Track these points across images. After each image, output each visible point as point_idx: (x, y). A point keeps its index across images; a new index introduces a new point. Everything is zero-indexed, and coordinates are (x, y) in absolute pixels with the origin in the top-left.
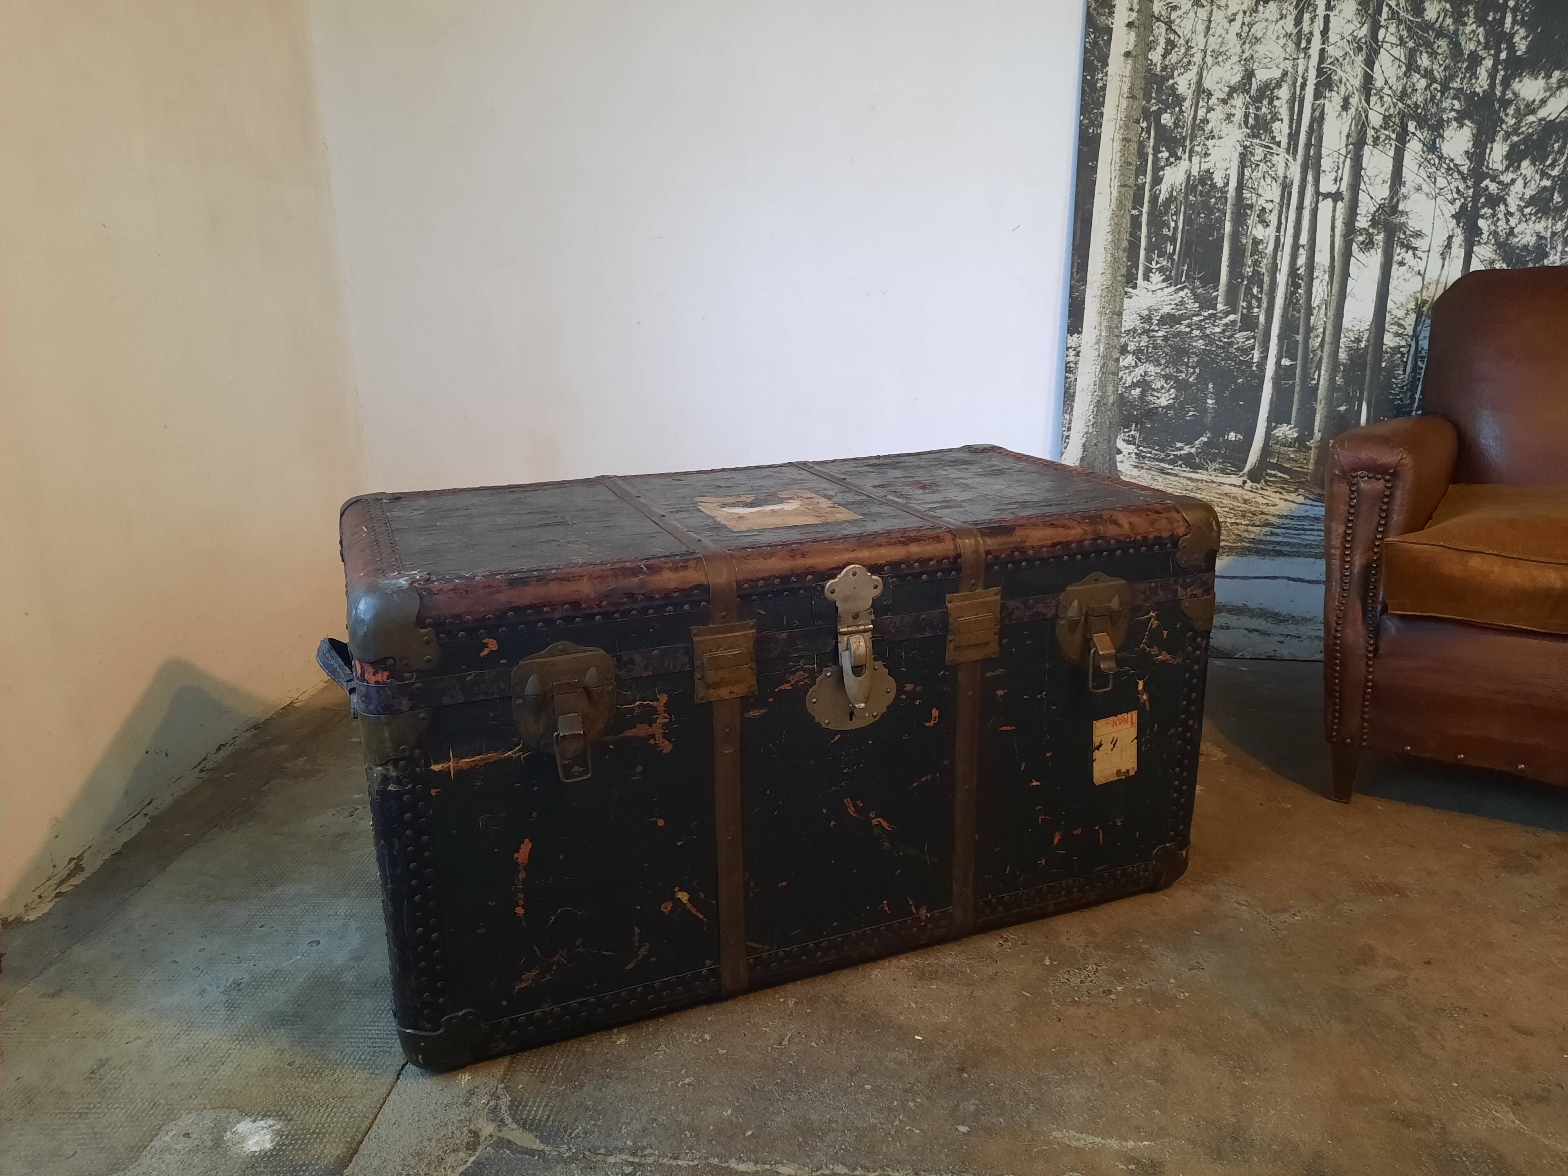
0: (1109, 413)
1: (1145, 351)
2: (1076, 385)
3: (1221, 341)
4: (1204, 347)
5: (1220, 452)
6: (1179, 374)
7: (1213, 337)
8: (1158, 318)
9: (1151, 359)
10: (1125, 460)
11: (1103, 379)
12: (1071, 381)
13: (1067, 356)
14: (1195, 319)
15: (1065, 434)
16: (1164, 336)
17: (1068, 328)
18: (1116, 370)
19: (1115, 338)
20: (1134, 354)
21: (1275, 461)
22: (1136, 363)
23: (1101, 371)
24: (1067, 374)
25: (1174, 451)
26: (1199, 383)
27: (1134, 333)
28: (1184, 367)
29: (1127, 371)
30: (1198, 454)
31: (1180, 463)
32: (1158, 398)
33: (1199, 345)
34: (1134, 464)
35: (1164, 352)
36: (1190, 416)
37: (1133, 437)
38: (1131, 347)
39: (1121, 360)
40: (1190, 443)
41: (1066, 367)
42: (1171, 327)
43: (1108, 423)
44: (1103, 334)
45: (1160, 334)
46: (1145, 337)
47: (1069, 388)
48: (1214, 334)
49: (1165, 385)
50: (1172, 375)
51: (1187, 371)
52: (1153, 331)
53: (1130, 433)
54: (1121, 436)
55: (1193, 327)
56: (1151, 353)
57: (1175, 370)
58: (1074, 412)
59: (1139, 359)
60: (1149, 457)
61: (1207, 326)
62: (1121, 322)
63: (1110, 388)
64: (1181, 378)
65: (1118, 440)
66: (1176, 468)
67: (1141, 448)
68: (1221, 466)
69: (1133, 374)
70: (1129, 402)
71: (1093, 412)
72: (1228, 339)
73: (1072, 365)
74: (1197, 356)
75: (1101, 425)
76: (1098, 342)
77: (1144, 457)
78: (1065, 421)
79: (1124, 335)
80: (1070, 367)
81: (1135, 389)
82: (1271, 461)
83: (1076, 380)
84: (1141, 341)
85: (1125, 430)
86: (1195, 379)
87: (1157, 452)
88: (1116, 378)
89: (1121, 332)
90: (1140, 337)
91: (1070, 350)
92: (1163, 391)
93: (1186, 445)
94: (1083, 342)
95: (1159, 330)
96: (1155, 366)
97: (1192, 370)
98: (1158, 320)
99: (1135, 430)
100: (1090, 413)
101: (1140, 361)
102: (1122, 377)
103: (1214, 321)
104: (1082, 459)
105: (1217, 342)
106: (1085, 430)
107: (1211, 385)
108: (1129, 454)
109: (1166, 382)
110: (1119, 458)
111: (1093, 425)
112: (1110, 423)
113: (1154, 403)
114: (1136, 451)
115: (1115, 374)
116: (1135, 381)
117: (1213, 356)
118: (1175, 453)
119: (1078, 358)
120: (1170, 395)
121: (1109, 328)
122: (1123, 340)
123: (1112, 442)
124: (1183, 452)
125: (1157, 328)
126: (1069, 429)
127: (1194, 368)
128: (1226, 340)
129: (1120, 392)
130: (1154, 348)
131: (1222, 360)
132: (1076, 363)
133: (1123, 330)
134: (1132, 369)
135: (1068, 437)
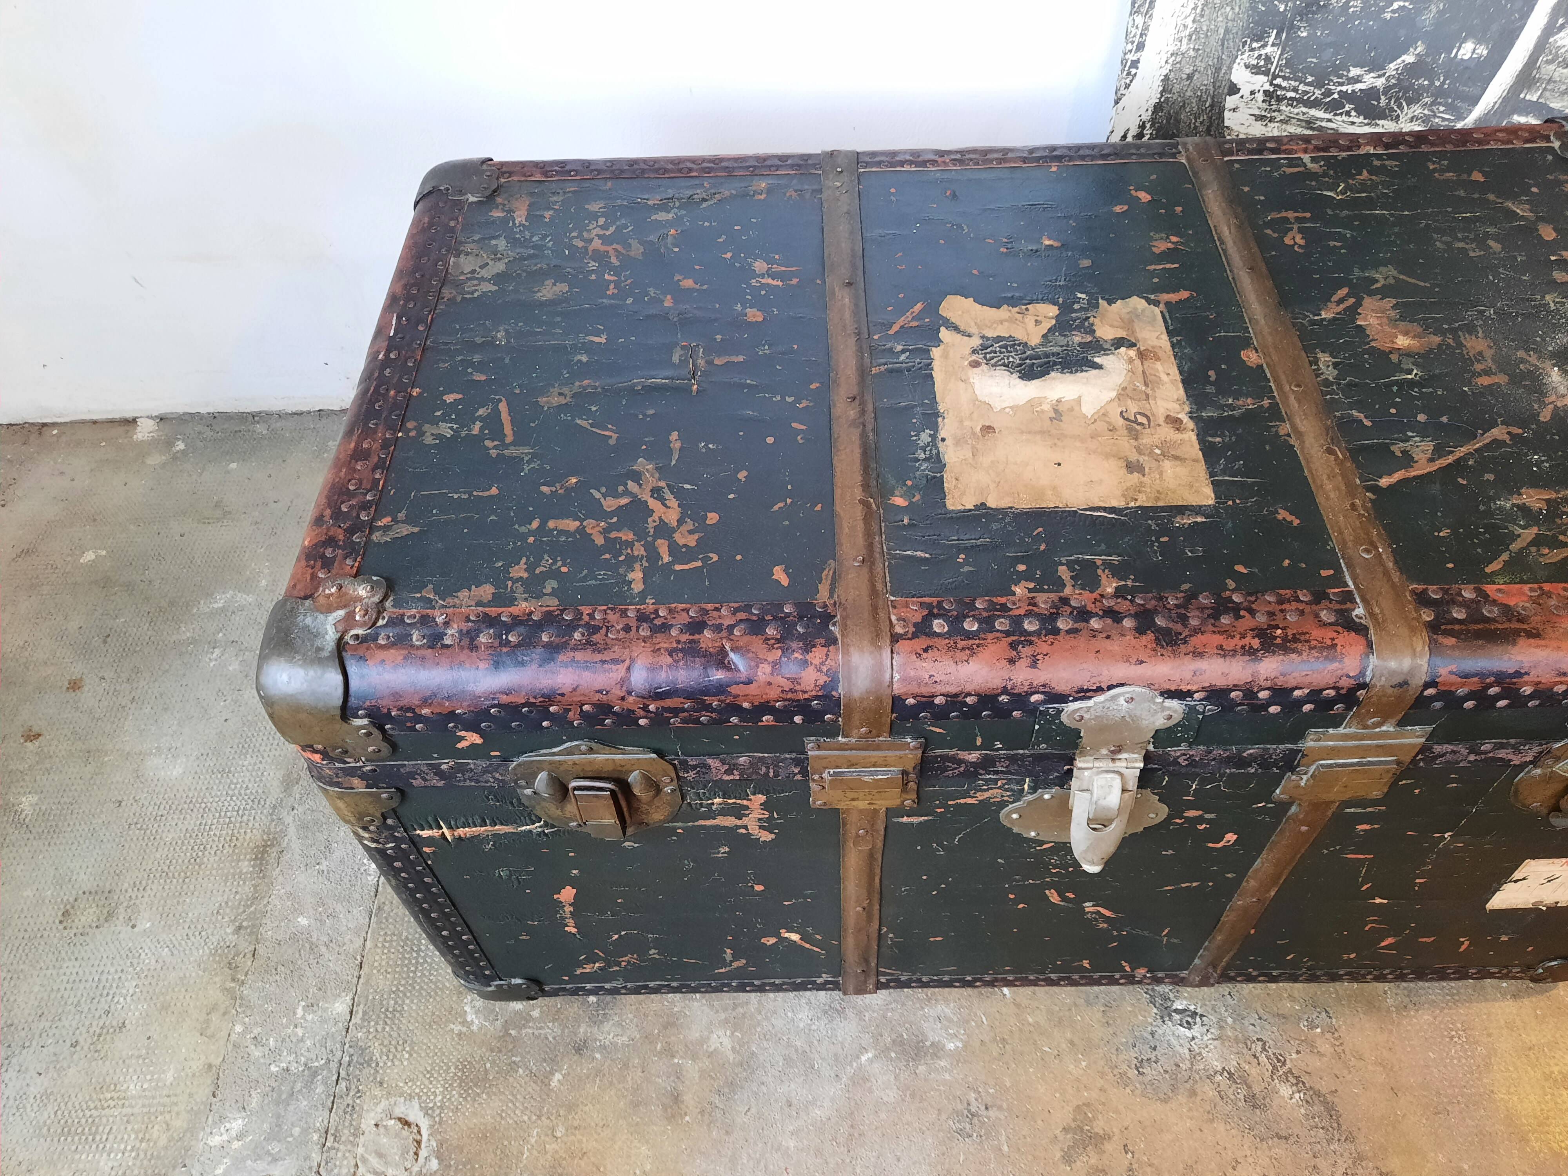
0: (1228, 9)
5: (1432, 83)
10: (1242, 105)
15: (1131, 57)
21: (1535, 99)
25: (1341, 84)
30: (1387, 89)
31: (1348, 107)
34: (1257, 112)
36: (1393, 12)
37: (1268, 59)
40: (1376, 66)
43: (1221, 31)
53: (1263, 52)
54: (1246, 57)
58: (1156, 12)
60: (1291, 99)
65: (1235, 66)
66: (1338, 118)
67: (1278, 81)
68: (1426, 112)
71: (1195, 9)
75: (1207, 36)
77: (1280, 99)
78: (1134, 30)
82: (1528, 97)
85: (1255, 45)
87: (1307, 88)
93: (1370, 71)
99: (1273, 45)
100: (1188, 11)
104: (1158, 108)
106: (1172, 48)
108: (1252, 93)
110: (1231, 101)
111: (1190, 36)
112: (1227, 31)
114: (1267, 87)
118: (1344, 88)
123: (1224, 69)
124: (1359, 86)
126: (1141, 47)
135: (1135, 64)
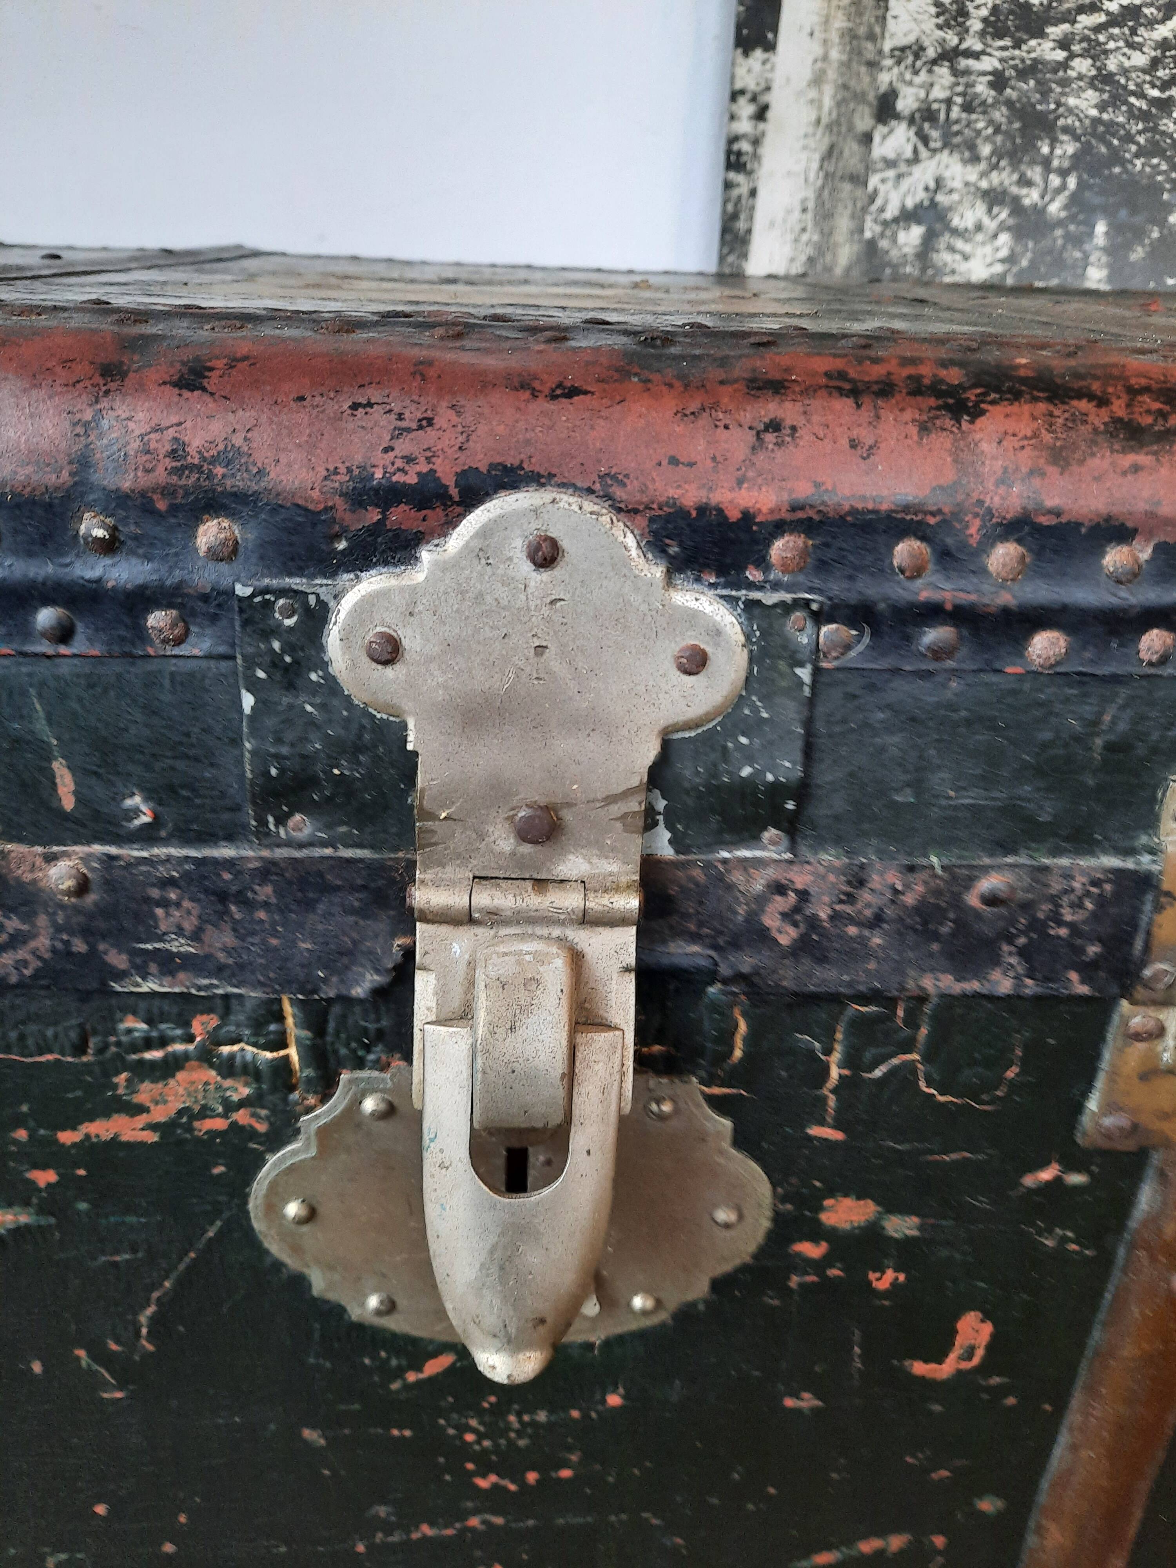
1: (942, 116)
2: (752, 208)
3: (1141, 95)
4: (1094, 112)
6: (1024, 191)
7: (1123, 81)
8: (984, 12)
9: (957, 140)
11: (826, 192)
12: (739, 198)
13: (732, 117)
14: (1085, 21)
16: (995, 73)
17: (739, 28)
18: (861, 168)
19: (863, 69)
20: (911, 121)
22: (915, 151)
23: (821, 167)
24: (732, 175)
26: (1072, 218)
27: (917, 56)
28: (1038, 169)
29: (891, 173)
32: (966, 257)
33: (1083, 105)
35: (991, 122)
38: (906, 102)
39: (877, 138)
41: (729, 153)
42: (1017, 45)
44: (835, 54)
45: (988, 64)
46: (943, 71)
47: (735, 216)
48: (1125, 72)
49: (986, 221)
50: (1005, 192)
51: (1046, 181)
52: (969, 54)
55: (1076, 48)
56: (957, 122)
57: (1015, 177)
59: (925, 139)
61: (1111, 45)
62: (882, 20)
63: (843, 223)
64: (1027, 202)
69: (905, 184)
70: (889, 264)
72: (1163, 89)
73: (745, 146)
74: (1076, 138)
76: (817, 80)
79: (888, 62)
80: (739, 154)
81: (907, 228)
83: (753, 193)
84: (932, 85)
86: (1066, 207)
88: (859, 192)
89: (880, 52)
90: (930, 71)
91: (742, 101)
92: (980, 237)
94: (778, 80)
95: (983, 53)
96: (965, 162)
97: (1055, 181)
98: (985, 20)
101: (926, 144)
102: (875, 192)
103: (1134, 32)
105: (1132, 100)
107: (1101, 228)
109: (990, 210)
113: (953, 272)
115: (859, 180)
116: (910, 203)
117: (1116, 142)
119: (761, 126)
120: (997, 249)
121: (850, 36)
122: (885, 79)
125: (978, 47)
127: (1064, 173)
128: (1155, 93)
129: (868, 235)
130: (968, 108)
131: (1137, 155)
132: (756, 142)
133: (887, 46)
134: (903, 168)
